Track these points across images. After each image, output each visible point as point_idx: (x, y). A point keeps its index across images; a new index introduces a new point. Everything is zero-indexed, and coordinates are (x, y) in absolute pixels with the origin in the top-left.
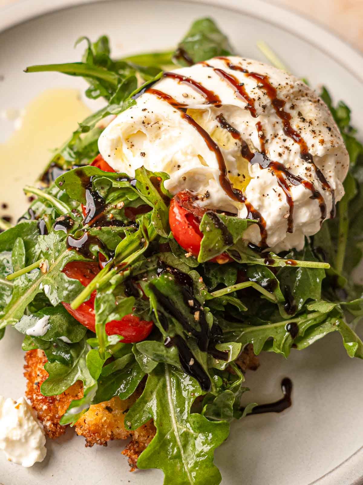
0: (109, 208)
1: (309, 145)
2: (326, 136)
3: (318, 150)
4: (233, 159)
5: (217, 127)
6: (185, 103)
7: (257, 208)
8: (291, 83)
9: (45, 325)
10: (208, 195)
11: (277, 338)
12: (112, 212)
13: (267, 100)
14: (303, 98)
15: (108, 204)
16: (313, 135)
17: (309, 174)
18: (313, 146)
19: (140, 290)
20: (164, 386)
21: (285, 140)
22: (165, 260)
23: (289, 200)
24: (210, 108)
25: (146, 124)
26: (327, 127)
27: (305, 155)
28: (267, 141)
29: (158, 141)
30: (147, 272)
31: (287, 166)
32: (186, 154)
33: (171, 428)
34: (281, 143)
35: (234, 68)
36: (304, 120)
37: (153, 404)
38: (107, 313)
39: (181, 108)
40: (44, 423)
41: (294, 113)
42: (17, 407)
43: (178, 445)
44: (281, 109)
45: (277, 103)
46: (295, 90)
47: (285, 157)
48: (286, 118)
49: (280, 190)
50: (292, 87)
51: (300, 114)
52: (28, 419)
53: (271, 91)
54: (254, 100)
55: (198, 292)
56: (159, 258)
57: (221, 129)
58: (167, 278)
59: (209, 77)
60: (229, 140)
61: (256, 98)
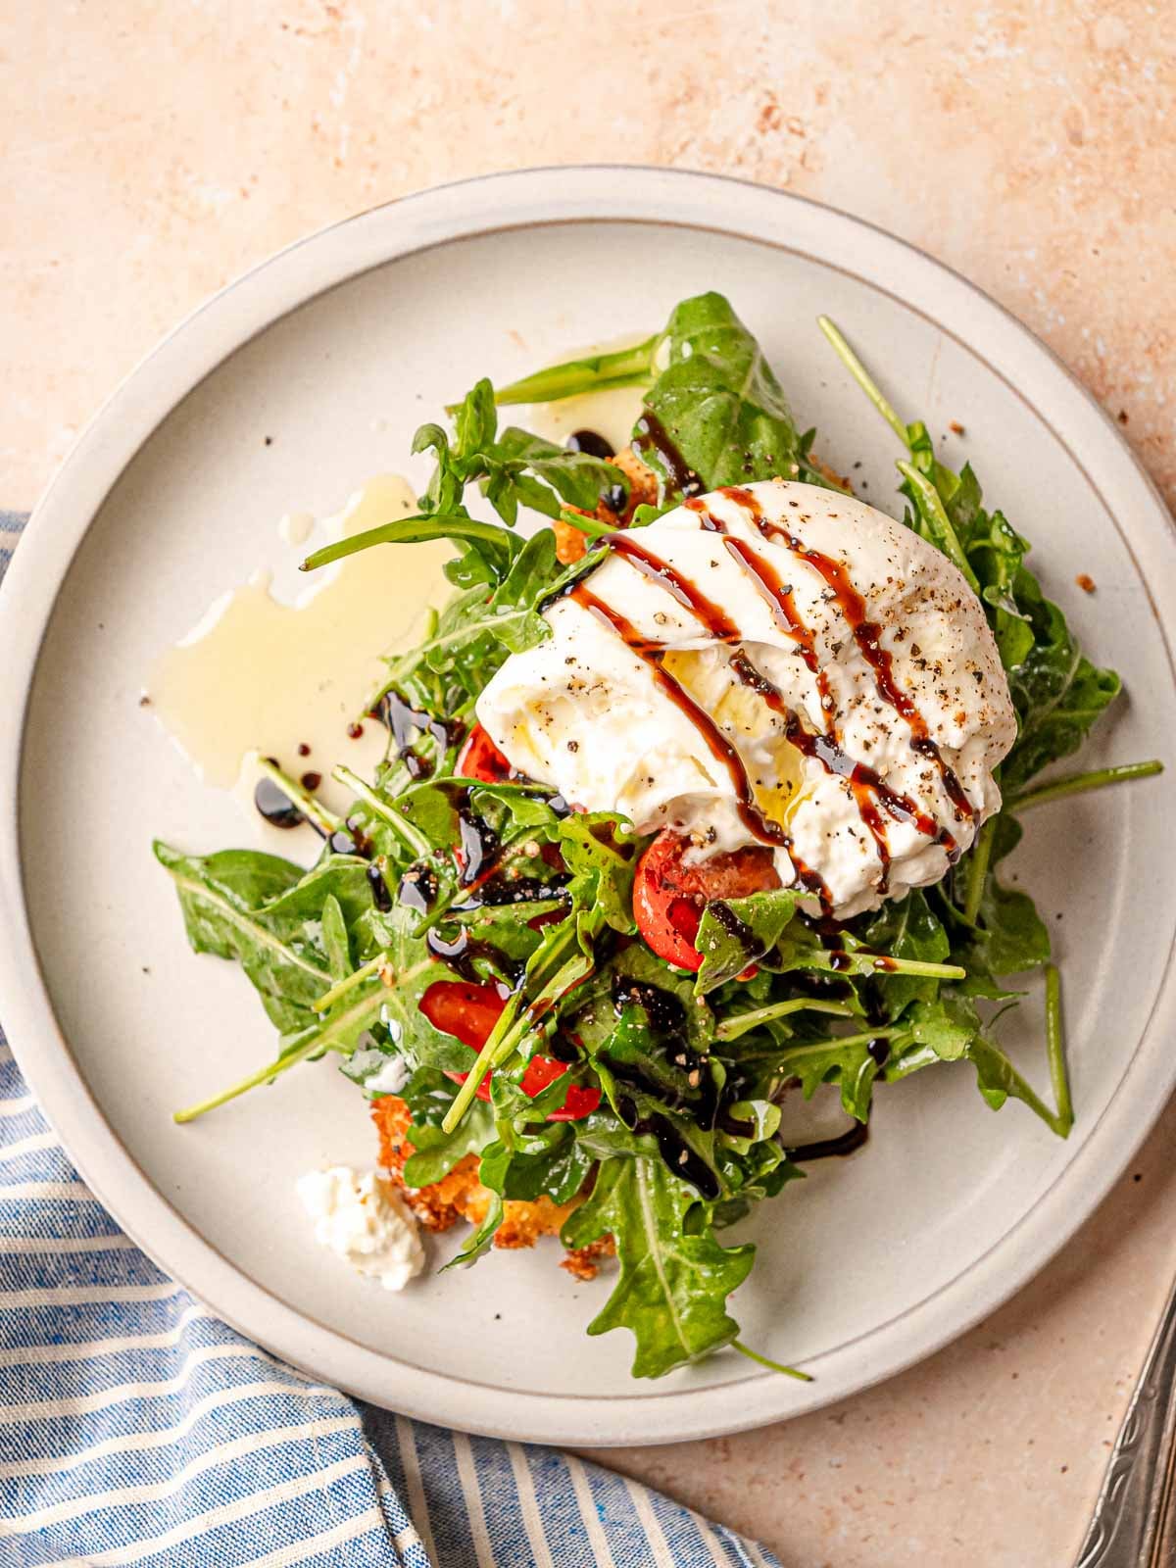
0: (508, 856)
1: (932, 726)
2: (971, 701)
3: (952, 736)
4: (765, 757)
5: (733, 683)
6: (661, 640)
7: (815, 869)
8: (899, 575)
9: (401, 1076)
10: (713, 836)
11: (847, 1067)
12: (517, 861)
13: (843, 631)
14: (923, 607)
15: (505, 847)
16: (942, 702)
17: (927, 785)
18: (940, 728)
19: (579, 1048)
20: (633, 1174)
21: (878, 711)
22: (627, 972)
23: (883, 850)
24: (717, 645)
25: (576, 689)
26: (975, 674)
27: (922, 744)
28: (839, 715)
29: (603, 719)
30: (593, 1002)
31: (881, 771)
32: (664, 755)
33: (646, 1251)
34: (871, 718)
35: (767, 530)
36: (923, 663)
37: (611, 1212)
38: (514, 1108)
39: (651, 651)
40: (416, 1211)
41: (901, 650)
42: (364, 1202)
43: (660, 1282)
44: (873, 646)
45: (866, 633)
46: (908, 591)
47: (877, 749)
48: (881, 660)
49: (863, 829)
50: (901, 586)
51: (915, 650)
52: (386, 1218)
53: (852, 604)
54: (814, 632)
55: (696, 1031)
56: (615, 971)
57: (740, 687)
58: (635, 1029)
59: (714, 564)
60: (757, 712)
61: (820, 628)
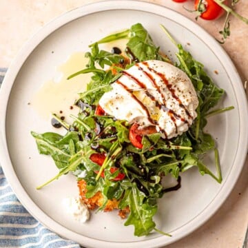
0: (105, 129)
1: (182, 102)
2: (189, 97)
3: (186, 104)
4: (152, 109)
5: (146, 96)
6: (132, 89)
7: (163, 129)
8: (174, 76)
9: (86, 174)
10: (144, 124)
11: (173, 169)
12: (107, 130)
13: (165, 86)
14: (179, 81)
16: (184, 98)
17: (183, 113)
18: (184, 102)
20: (132, 192)
21: (173, 100)
22: (129, 150)
23: (176, 125)
24: (142, 90)
25: (118, 98)
26: (189, 92)
27: (181, 105)
28: (166, 101)
29: (122, 103)
30: (122, 156)
31: (174, 111)
32: (134, 109)
33: (136, 208)
34: (171, 101)
35: (150, 69)
36: (180, 91)
37: (128, 200)
39: (131, 91)
40: (88, 205)
41: (176, 89)
42: (77, 202)
43: (139, 215)
44: (171, 89)
45: (169, 86)
46: (176, 79)
47: (173, 107)
48: (173, 91)
49: (172, 121)
50: (174, 78)
51: (178, 89)
52: (82, 206)
53: (166, 81)
54: (160, 87)
55: (142, 161)
56: (126, 150)
58: (131, 160)
59: (141, 76)
60: (150, 102)
